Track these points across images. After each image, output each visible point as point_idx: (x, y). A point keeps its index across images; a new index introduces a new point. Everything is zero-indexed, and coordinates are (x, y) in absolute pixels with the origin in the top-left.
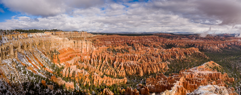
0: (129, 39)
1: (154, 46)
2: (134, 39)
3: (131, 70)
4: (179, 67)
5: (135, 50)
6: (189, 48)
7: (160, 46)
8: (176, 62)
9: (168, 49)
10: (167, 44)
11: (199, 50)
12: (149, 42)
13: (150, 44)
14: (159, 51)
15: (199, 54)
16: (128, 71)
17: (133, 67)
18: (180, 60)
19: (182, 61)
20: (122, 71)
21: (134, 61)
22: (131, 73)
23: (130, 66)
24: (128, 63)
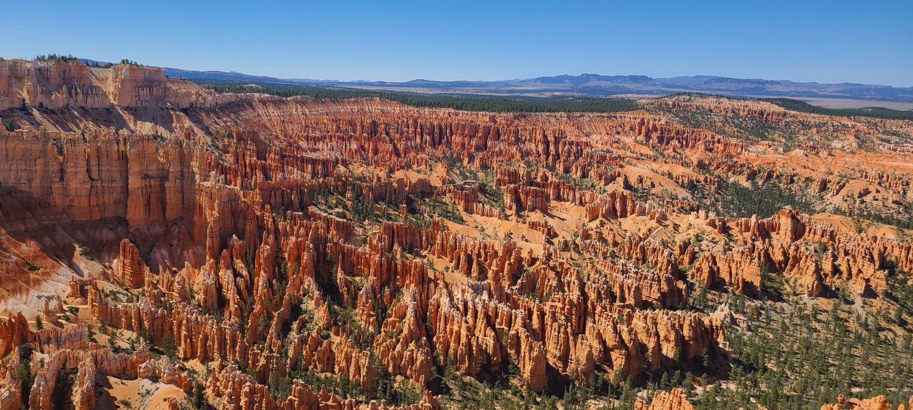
5: (504, 206)
9: (748, 215)
20: (409, 351)
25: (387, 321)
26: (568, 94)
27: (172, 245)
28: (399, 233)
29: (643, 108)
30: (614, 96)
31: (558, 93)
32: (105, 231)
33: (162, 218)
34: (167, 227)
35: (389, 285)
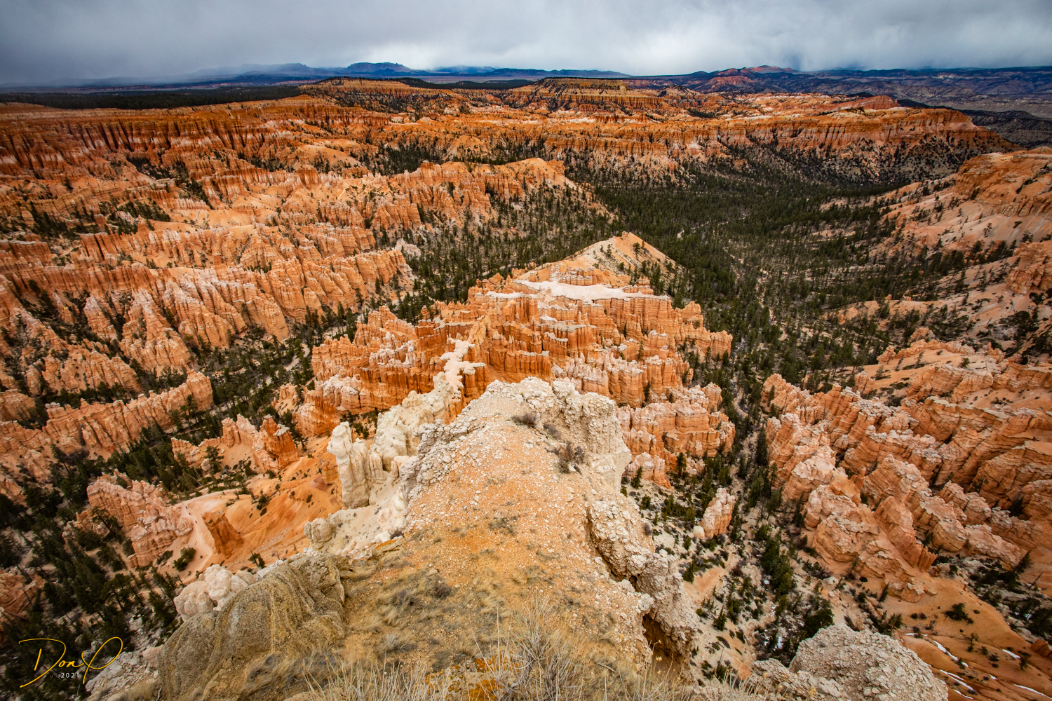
1: (321, 165)
2: (176, 124)
3: (216, 322)
4: (466, 267)
5: (205, 198)
6: (513, 164)
7: (353, 161)
8: (452, 242)
9: (402, 172)
10: (396, 148)
11: (566, 174)
12: (285, 141)
13: (293, 150)
14: (354, 191)
15: (568, 193)
16: (195, 330)
18: (470, 228)
19: (482, 232)
20: (159, 344)
23: (202, 298)
24: (184, 288)
25: (127, 325)
26: (235, 84)
28: (105, 243)
29: (305, 93)
30: (278, 84)
31: (226, 85)
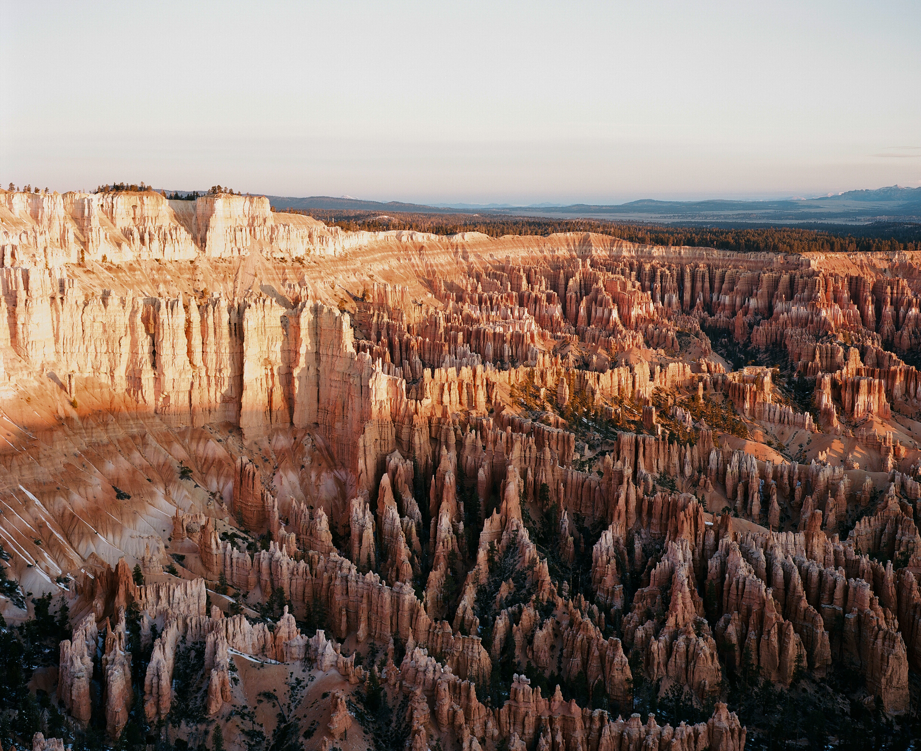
0: (733, 282)
2: (792, 280)
3: (782, 634)
5: (814, 410)
16: (743, 637)
17: (804, 604)
20: (681, 640)
21: (809, 537)
22: (781, 669)
24: (747, 555)
25: (642, 591)
27: (303, 467)
28: (647, 452)
32: (212, 444)
33: (288, 425)
34: (295, 438)
35: (639, 533)
